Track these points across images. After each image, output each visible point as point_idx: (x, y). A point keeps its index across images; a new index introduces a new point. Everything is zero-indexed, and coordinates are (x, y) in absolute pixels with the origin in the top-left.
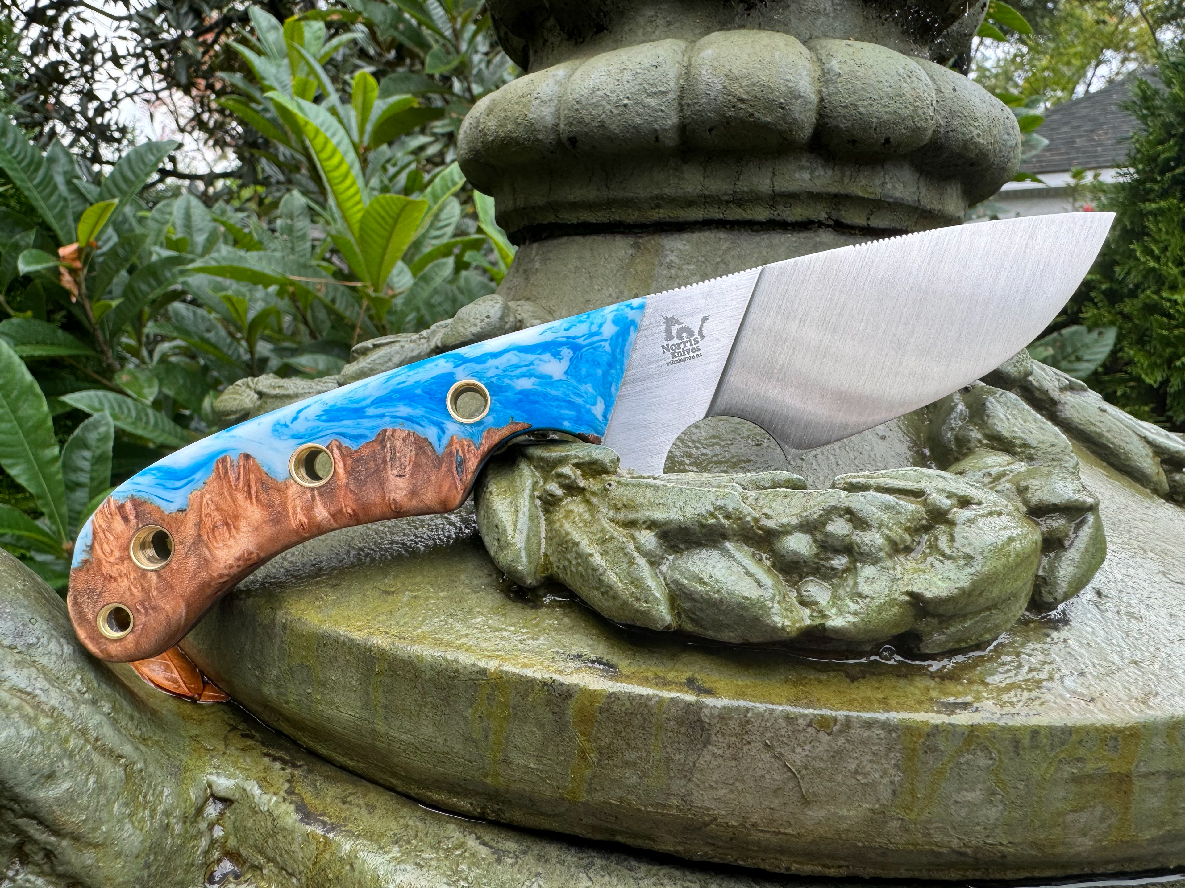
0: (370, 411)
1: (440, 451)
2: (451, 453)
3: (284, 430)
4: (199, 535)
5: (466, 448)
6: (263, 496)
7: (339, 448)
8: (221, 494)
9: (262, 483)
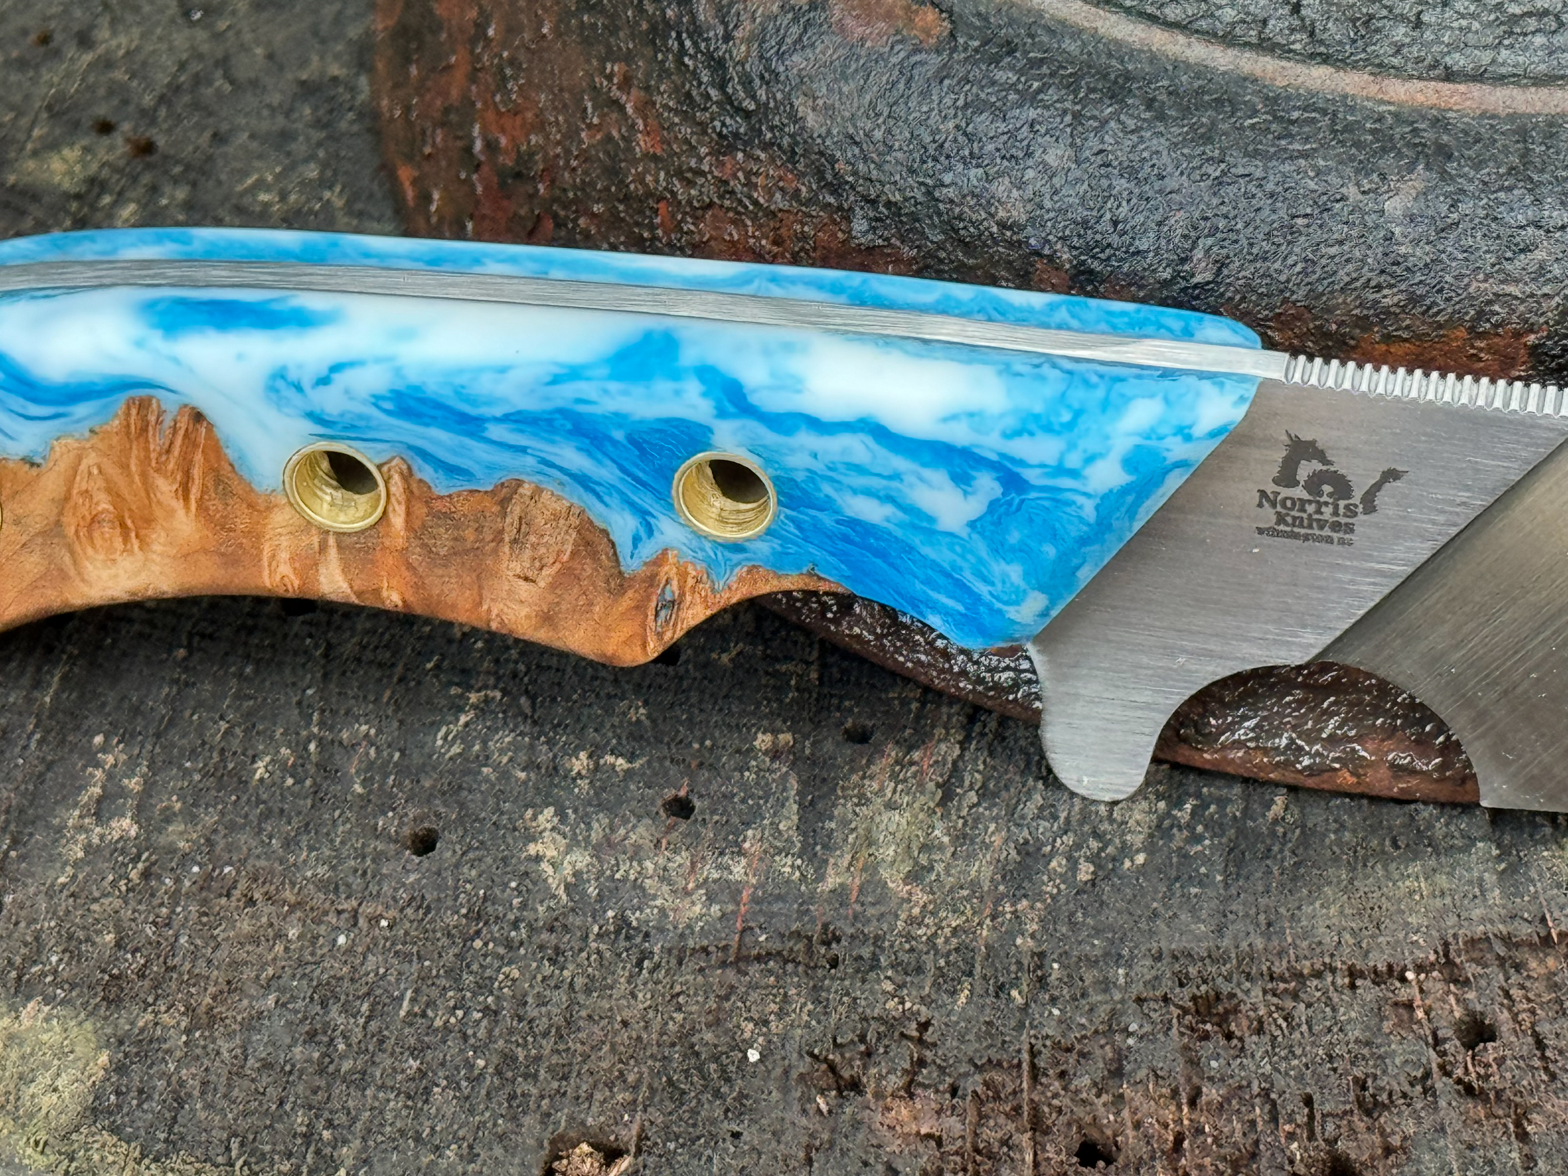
0: (495, 432)
1: (631, 565)
2: (651, 580)
3: (291, 393)
4: (58, 523)
5: (690, 582)
6: (215, 505)
7: (407, 476)
8: (125, 467)
9: (218, 481)
